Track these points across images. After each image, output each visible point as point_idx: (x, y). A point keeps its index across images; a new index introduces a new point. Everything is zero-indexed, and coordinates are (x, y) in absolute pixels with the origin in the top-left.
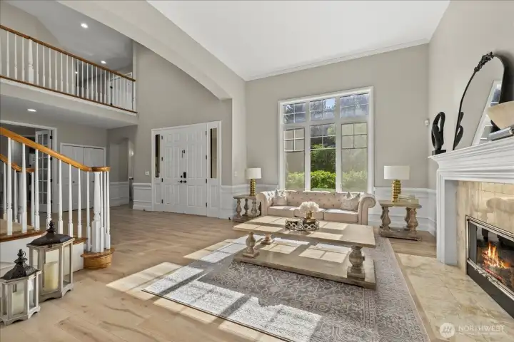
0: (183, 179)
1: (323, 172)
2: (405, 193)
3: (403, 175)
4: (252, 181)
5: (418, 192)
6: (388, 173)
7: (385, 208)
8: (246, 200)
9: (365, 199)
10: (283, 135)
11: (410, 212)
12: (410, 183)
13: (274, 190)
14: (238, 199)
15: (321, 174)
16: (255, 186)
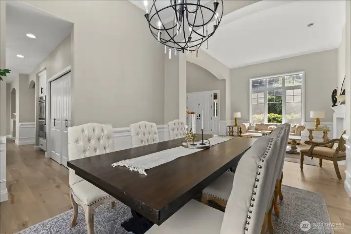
0: (199, 118)
1: (273, 114)
2: (322, 124)
3: (321, 116)
4: (236, 119)
5: (328, 125)
6: (312, 115)
7: (311, 131)
8: (232, 128)
9: (299, 127)
10: (252, 96)
11: (325, 133)
12: (324, 120)
13: (248, 123)
14: (230, 127)
15: (273, 115)
16: (238, 121)
